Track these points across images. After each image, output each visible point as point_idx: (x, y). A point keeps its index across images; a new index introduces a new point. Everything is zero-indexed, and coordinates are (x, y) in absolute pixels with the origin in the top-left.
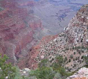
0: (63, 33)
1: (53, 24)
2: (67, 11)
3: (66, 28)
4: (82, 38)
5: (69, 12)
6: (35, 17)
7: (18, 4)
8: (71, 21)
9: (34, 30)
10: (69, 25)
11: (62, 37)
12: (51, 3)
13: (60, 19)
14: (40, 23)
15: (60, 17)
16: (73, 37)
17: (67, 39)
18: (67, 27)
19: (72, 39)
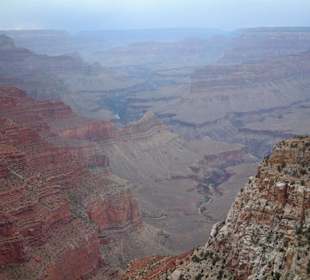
0: (205, 248)
1: (179, 210)
2: (230, 157)
3: (217, 229)
4: (276, 269)
5: (239, 163)
6: (113, 182)
7: (52, 131)
8: (237, 199)
9: (107, 232)
10: (229, 214)
11: (203, 264)
12: (172, 131)
13: (206, 188)
14: (131, 205)
15: (205, 181)
16: (245, 262)
17: (221, 273)
18: (224, 223)
19: (244, 271)
